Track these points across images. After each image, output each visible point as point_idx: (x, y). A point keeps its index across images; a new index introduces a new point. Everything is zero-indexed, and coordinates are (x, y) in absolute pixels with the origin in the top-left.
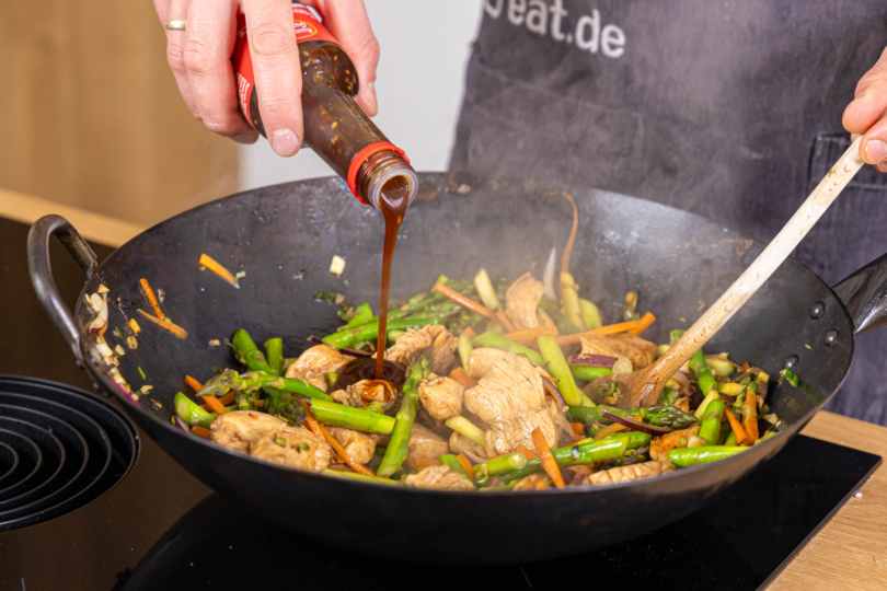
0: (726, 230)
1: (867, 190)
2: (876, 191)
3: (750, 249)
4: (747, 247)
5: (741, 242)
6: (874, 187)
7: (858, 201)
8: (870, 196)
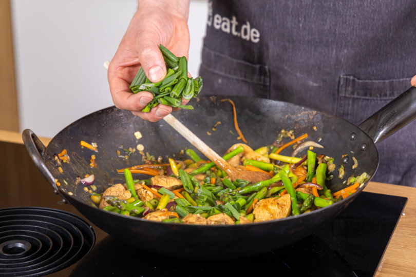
0: (303, 108)
1: (363, 99)
2: (368, 100)
3: (315, 115)
4: (314, 114)
5: (311, 112)
6: (367, 98)
7: (360, 104)
8: (365, 102)
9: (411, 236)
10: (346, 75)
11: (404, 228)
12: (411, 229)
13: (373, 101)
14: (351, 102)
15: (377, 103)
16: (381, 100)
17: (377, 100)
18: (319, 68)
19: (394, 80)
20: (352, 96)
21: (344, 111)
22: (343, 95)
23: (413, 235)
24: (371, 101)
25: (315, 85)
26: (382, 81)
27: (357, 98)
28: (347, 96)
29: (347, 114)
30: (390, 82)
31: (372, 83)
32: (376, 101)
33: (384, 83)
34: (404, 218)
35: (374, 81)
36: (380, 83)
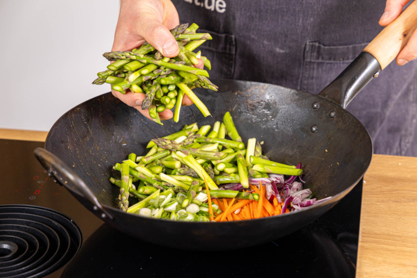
1: (327, 63)
7: (324, 68)
8: (328, 66)
9: (378, 203)
10: (312, 42)
11: (368, 196)
12: (376, 196)
13: (336, 65)
14: (315, 66)
15: (340, 66)
16: (343, 63)
17: (340, 63)
18: (286, 36)
19: (357, 45)
20: (317, 61)
21: (309, 75)
22: (309, 60)
23: (379, 202)
24: (334, 65)
25: (281, 51)
26: (346, 47)
27: (322, 63)
28: (313, 61)
29: (313, 78)
30: (353, 47)
31: (337, 49)
32: (339, 65)
33: (348, 48)
34: (366, 185)
35: (339, 47)
36: (344, 48)
